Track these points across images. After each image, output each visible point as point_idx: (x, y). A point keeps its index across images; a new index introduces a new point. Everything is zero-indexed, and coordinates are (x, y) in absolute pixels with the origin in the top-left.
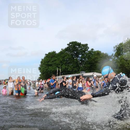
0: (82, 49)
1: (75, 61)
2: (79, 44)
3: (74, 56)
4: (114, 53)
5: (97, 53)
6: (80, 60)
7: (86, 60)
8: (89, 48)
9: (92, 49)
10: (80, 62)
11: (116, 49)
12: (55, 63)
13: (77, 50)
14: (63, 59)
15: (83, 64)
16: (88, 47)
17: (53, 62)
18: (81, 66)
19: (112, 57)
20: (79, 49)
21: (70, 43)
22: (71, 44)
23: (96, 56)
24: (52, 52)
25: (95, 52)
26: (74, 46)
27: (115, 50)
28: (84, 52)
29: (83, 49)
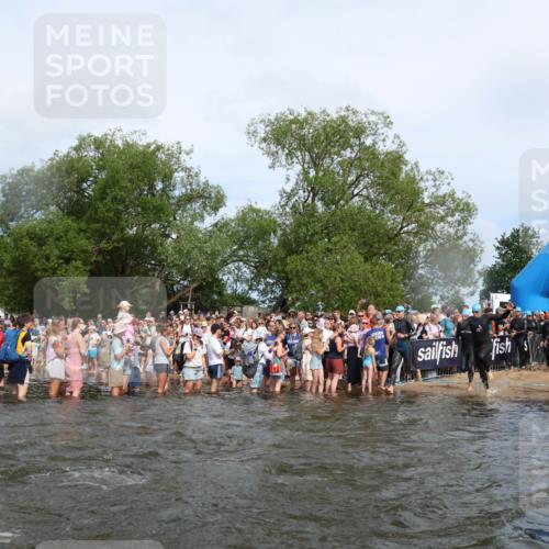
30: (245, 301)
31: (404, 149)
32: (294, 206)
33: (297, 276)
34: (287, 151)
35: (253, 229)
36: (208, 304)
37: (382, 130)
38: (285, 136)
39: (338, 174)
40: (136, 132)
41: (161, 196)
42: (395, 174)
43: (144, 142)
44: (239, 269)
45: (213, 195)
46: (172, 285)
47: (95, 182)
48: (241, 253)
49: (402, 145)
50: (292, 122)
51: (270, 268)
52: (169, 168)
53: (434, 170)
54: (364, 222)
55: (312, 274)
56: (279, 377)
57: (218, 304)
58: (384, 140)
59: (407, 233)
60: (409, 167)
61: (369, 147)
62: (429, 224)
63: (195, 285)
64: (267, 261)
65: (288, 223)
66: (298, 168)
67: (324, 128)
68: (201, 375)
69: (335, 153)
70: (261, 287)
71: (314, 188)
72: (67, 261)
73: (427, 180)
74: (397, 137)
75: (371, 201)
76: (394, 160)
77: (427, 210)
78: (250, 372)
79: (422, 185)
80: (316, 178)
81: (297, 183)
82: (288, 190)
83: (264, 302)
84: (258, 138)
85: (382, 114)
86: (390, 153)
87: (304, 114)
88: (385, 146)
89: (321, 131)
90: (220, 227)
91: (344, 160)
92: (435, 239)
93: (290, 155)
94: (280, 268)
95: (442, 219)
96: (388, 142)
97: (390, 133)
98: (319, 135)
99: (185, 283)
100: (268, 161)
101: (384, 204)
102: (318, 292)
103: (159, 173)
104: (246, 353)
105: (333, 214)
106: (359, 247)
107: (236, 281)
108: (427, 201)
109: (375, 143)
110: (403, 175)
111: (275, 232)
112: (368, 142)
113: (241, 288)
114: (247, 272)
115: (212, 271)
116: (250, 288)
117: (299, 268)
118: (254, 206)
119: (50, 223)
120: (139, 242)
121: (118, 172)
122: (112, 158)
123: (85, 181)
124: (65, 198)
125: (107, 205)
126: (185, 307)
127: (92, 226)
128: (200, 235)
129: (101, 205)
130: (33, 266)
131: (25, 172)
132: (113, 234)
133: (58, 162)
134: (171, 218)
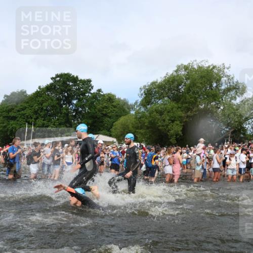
0: (79, 89)
1: (64, 111)
2: (75, 80)
3: (62, 103)
4: (140, 99)
5: (107, 97)
6: (74, 110)
7: (85, 111)
8: (94, 88)
9: (99, 90)
10: (74, 114)
11: (145, 92)
12: (23, 115)
13: (70, 90)
14: (40, 106)
15: (79, 118)
16: (91, 85)
17: (19, 111)
18: (74, 121)
19: (136, 107)
20: (74, 88)
21: (57, 76)
22: (58, 79)
23: (105, 104)
24: (19, 91)
25: (104, 95)
26: (64, 83)
27: (142, 94)
28: (83, 94)
29: (82, 88)
36: (238, 139)
40: (203, 61)
41: (216, 89)
43: (207, 65)
45: (241, 87)
46: (221, 131)
47: (185, 85)
52: (219, 76)
57: (243, 139)
63: (232, 130)
72: (173, 121)
99: (227, 129)
103: (215, 79)
107: (252, 128)
115: (240, 123)
119: (165, 105)
120: (205, 111)
121: (195, 80)
122: (192, 74)
123: (180, 85)
124: (172, 94)
125: (190, 95)
126: (227, 141)
127: (184, 105)
128: (234, 107)
129: (188, 96)
130: (158, 125)
131: (153, 83)
132: (194, 108)
133: (168, 78)
134: (221, 100)
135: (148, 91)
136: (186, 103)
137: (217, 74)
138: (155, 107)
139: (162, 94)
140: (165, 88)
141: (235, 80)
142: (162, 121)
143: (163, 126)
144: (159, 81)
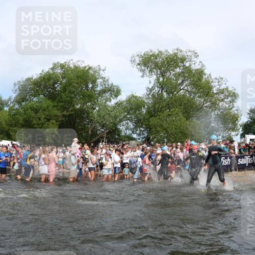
4: (14, 96)
11: (19, 88)
19: (9, 103)
27: (16, 90)
30: (130, 138)
31: (204, 68)
32: (153, 95)
33: (154, 127)
34: (149, 69)
35: (134, 105)
36: (113, 140)
37: (194, 59)
38: (149, 62)
39: (173, 79)
40: (79, 61)
41: (91, 90)
42: (200, 79)
43: (83, 66)
44: (127, 123)
45: (115, 90)
46: (97, 131)
47: (61, 84)
48: (129, 116)
49: (203, 66)
50: (151, 56)
51: (142, 124)
52: (95, 77)
53: (218, 77)
54: (186, 102)
55: (161, 126)
56: (146, 174)
57: (118, 140)
58: (195, 64)
59: (206, 107)
60: (206, 76)
61: (188, 67)
62: (216, 102)
63: (107, 131)
64: (140, 120)
65: (150, 102)
66: (155, 77)
67: (167, 58)
68: (111, 172)
69: (172, 70)
70: (138, 132)
71: (162, 86)
72: (49, 120)
73: (215, 82)
74: (201, 62)
75: (189, 92)
76: (200, 73)
77: (215, 96)
78: (134, 171)
79: (213, 84)
80: (163, 81)
81: (154, 84)
82: (150, 87)
83: (139, 139)
84: (136, 64)
85: (194, 51)
86: (198, 70)
87: (157, 52)
88: (195, 67)
89: (165, 60)
90: (118, 104)
91: (176, 73)
92: (219, 109)
93: (151, 71)
94: (147, 123)
95: (222, 100)
96: (197, 65)
97: (197, 60)
98: (164, 61)
99: (103, 130)
100: (141, 74)
101: (195, 93)
102: (164, 134)
103: (90, 80)
104: (133, 162)
105: (171, 98)
106: (183, 113)
107: (126, 129)
108: (215, 92)
109: (190, 65)
110: (204, 80)
111: (144, 107)
112: (187, 64)
113: (128, 132)
114: (131, 125)
115: (115, 125)
116: (133, 133)
117: (155, 123)
118: (134, 94)
119: (40, 102)
120: (81, 111)
121: (71, 79)
122: (68, 73)
123: (56, 83)
124: (48, 91)
125: (66, 94)
126: (103, 141)
127: (59, 104)
128: (109, 108)
129: (63, 95)
130: (33, 123)
131: (28, 80)
132: (69, 108)
133: (43, 75)
134: (96, 101)
135: (22, 88)
136: (62, 102)
137: (93, 75)
138: (30, 104)
139: (37, 91)
140: (41, 85)
141: (110, 82)
142: (37, 120)
143: (38, 124)
144: (35, 77)
